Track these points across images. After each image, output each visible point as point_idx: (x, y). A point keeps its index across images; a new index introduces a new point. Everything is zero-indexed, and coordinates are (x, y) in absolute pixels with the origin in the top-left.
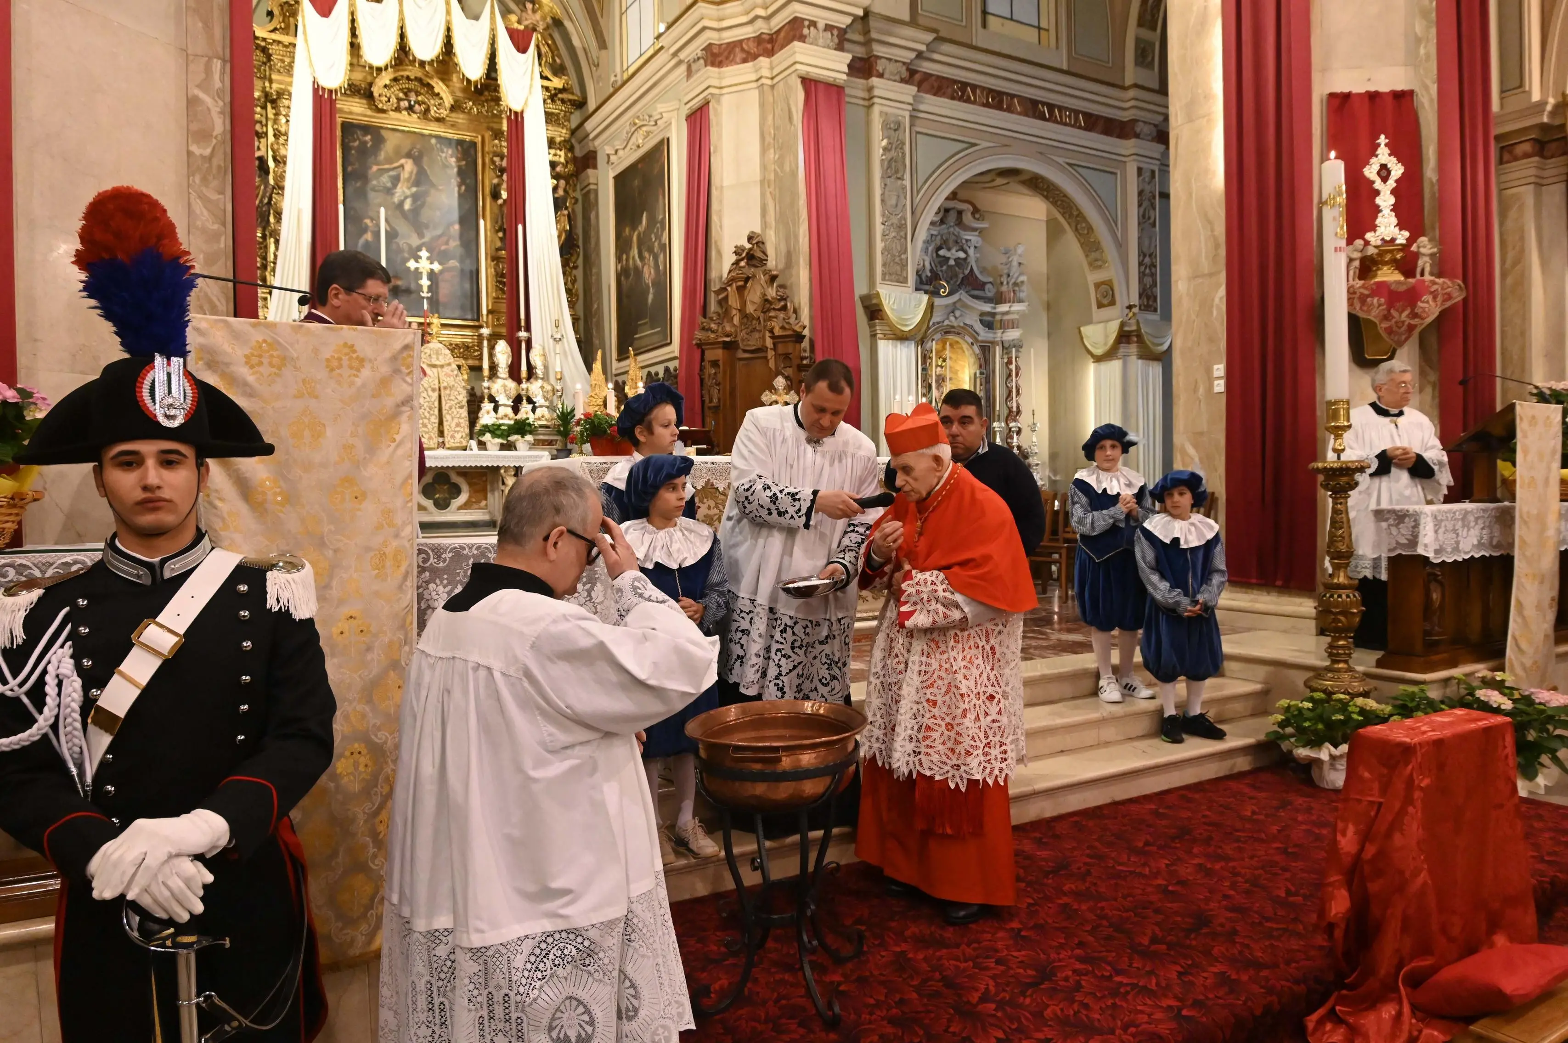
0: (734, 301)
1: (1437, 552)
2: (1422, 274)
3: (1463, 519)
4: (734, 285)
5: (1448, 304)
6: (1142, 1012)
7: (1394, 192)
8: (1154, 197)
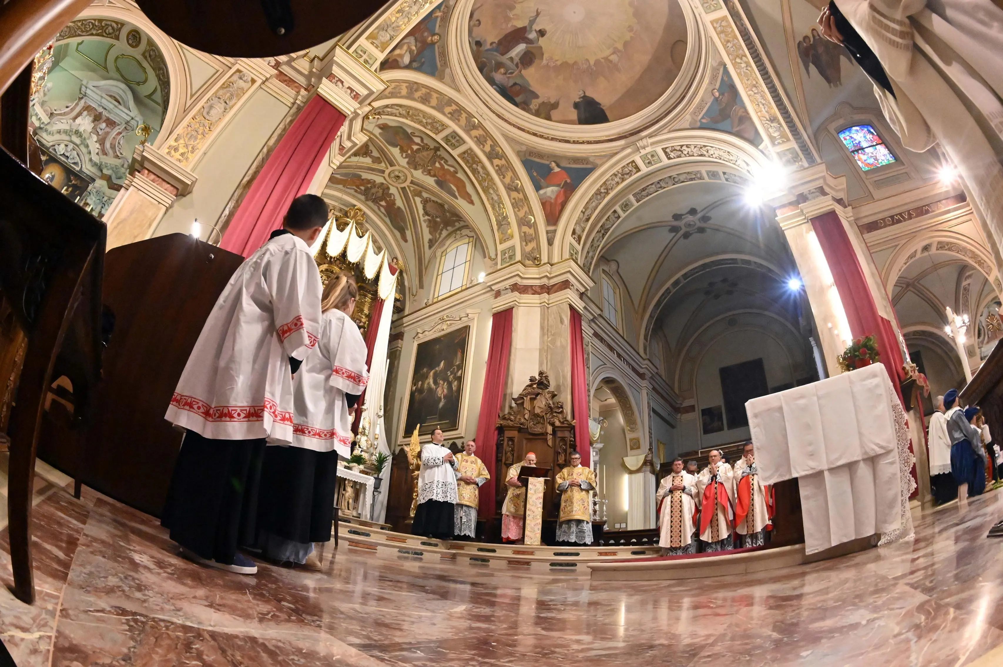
0: (527, 405)
4: (529, 397)
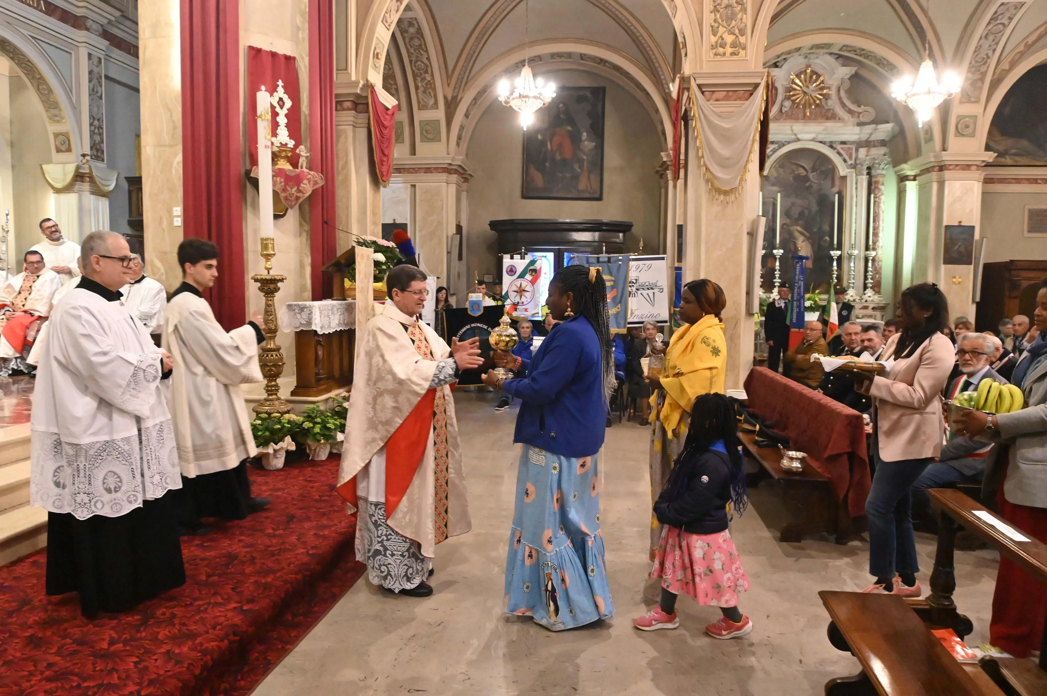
1: (321, 328)
2: (302, 168)
3: (332, 309)
5: (316, 187)
6: (220, 616)
7: (286, 116)
8: (101, 77)
